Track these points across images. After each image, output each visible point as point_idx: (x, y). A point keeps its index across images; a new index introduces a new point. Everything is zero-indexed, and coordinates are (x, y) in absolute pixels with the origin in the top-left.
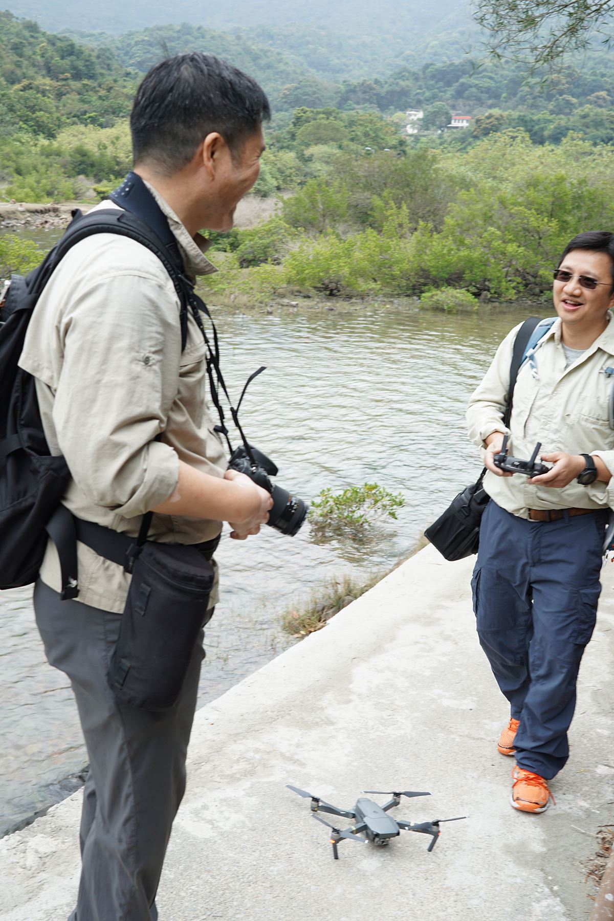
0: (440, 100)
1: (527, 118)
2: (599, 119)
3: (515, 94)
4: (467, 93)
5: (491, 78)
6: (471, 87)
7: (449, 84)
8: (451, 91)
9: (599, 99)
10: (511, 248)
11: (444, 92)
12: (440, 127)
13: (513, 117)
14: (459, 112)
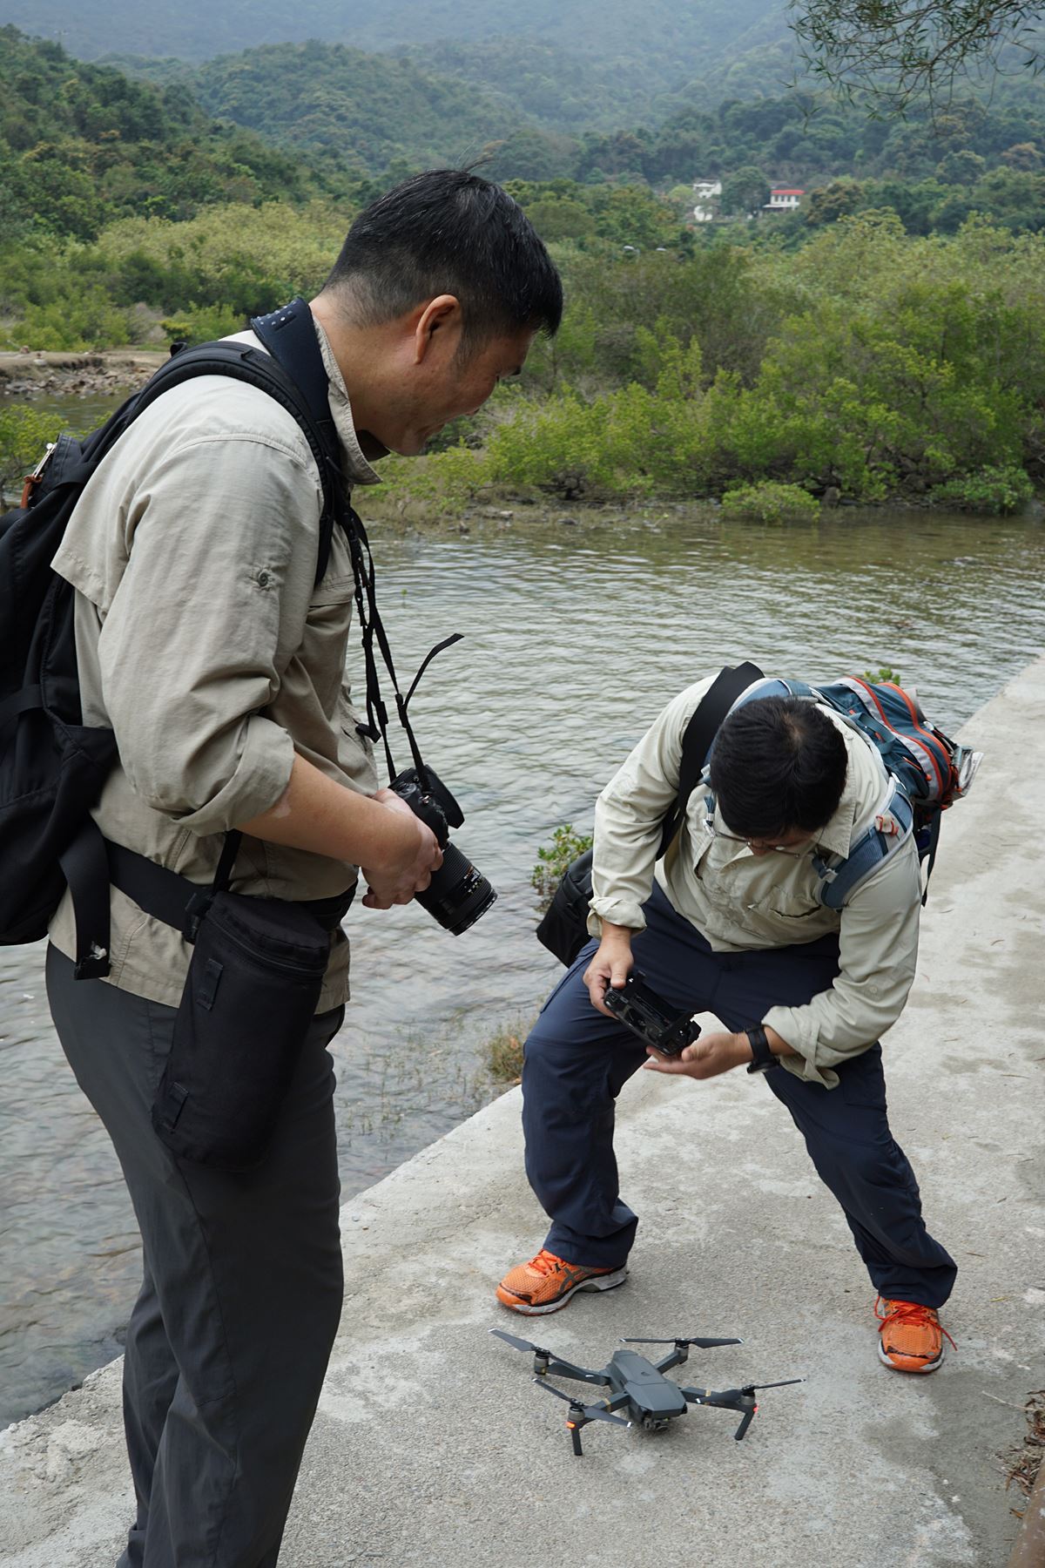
0: (750, 163)
1: (901, 191)
2: (1022, 189)
3: (878, 151)
4: (795, 151)
5: (837, 124)
6: (803, 140)
7: (765, 135)
8: (768, 148)
9: (1022, 155)
10: (877, 413)
11: (758, 149)
12: (751, 210)
13: (876, 189)
14: (784, 183)
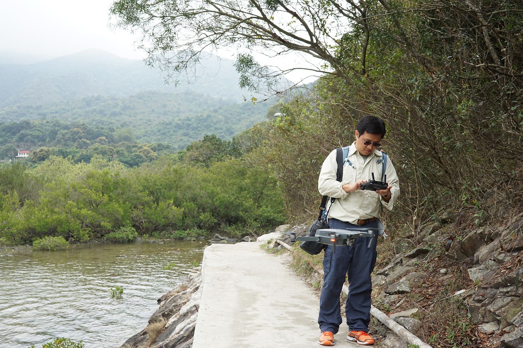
0: (9, 143)
1: (64, 151)
2: (104, 150)
3: (54, 139)
4: (25, 139)
5: (39, 130)
6: (28, 135)
7: (14, 134)
8: (15, 138)
9: (102, 140)
10: (84, 212)
11: (12, 138)
12: (11, 158)
13: (56, 150)
14: (22, 149)
